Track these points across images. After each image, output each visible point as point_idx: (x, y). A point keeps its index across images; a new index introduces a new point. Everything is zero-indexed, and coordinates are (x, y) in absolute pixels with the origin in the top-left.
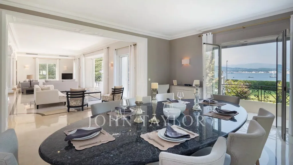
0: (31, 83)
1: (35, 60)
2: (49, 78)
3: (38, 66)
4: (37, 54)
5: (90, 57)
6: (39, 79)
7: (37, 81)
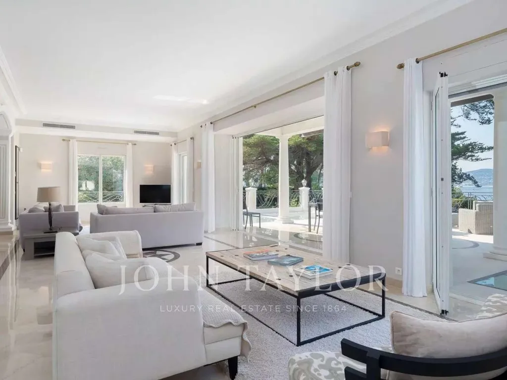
0: (50, 215)
1: (68, 145)
2: (105, 198)
3: (77, 168)
4: (72, 127)
5: (229, 128)
6: (80, 201)
7: (73, 207)
